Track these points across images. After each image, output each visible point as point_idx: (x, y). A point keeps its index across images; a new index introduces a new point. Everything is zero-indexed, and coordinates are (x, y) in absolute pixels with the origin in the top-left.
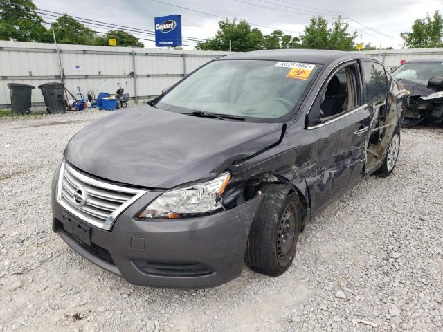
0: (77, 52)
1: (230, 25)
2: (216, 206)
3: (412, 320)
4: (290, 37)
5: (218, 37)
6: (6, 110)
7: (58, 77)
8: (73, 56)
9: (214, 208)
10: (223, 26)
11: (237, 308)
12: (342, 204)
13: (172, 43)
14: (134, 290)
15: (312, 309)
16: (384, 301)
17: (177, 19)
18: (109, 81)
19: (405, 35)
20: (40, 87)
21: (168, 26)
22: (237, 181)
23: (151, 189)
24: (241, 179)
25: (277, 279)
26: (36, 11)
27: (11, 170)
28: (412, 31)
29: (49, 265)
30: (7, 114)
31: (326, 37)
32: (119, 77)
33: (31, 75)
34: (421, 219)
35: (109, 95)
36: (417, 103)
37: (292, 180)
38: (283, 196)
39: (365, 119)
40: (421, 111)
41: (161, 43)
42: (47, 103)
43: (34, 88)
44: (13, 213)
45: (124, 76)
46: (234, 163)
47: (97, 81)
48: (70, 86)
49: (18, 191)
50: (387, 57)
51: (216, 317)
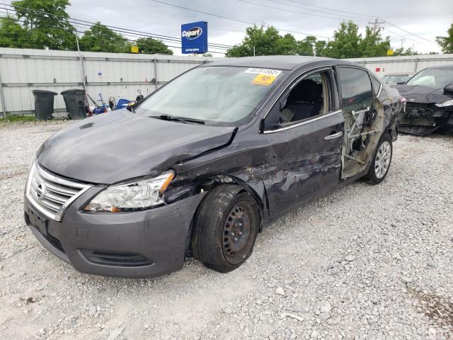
0: (99, 60)
1: (256, 31)
2: (157, 201)
3: (339, 317)
4: (324, 43)
5: (245, 44)
6: (31, 115)
7: (81, 84)
8: (96, 63)
9: (155, 204)
10: (250, 32)
11: (177, 299)
12: (318, 209)
13: (198, 50)
14: (89, 280)
15: (247, 303)
16: (320, 299)
17: (204, 25)
18: (131, 88)
19: (441, 40)
20: (62, 93)
21: (194, 33)
22: (182, 179)
23: (96, 184)
24: (186, 178)
25: (225, 275)
26: (69, 20)
27: (14, 171)
28: (448, 36)
29: (22, 256)
30: (31, 119)
31: (356, 42)
32: (140, 84)
33: (55, 82)
34: (392, 226)
35: (129, 102)
36: (432, 111)
37: (247, 181)
38: (231, 196)
39: (338, 125)
40: (437, 119)
41: (187, 50)
42: (68, 109)
43: (56, 94)
44: (4, 209)
45: (146, 83)
46: (179, 163)
47: (118, 88)
48: (92, 93)
49: (14, 190)
50: (420, 63)
51: (155, 306)
